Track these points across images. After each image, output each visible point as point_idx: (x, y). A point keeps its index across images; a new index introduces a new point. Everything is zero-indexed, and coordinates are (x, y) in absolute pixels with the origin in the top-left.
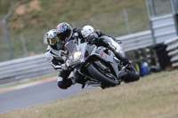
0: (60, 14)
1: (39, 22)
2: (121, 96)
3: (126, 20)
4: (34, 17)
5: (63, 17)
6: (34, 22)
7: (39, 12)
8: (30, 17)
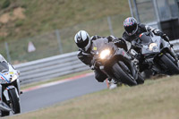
0: (44, 22)
1: (23, 30)
2: (106, 104)
3: (110, 28)
4: (17, 26)
5: (47, 25)
6: (18, 30)
7: (23, 20)
8: (13, 25)
